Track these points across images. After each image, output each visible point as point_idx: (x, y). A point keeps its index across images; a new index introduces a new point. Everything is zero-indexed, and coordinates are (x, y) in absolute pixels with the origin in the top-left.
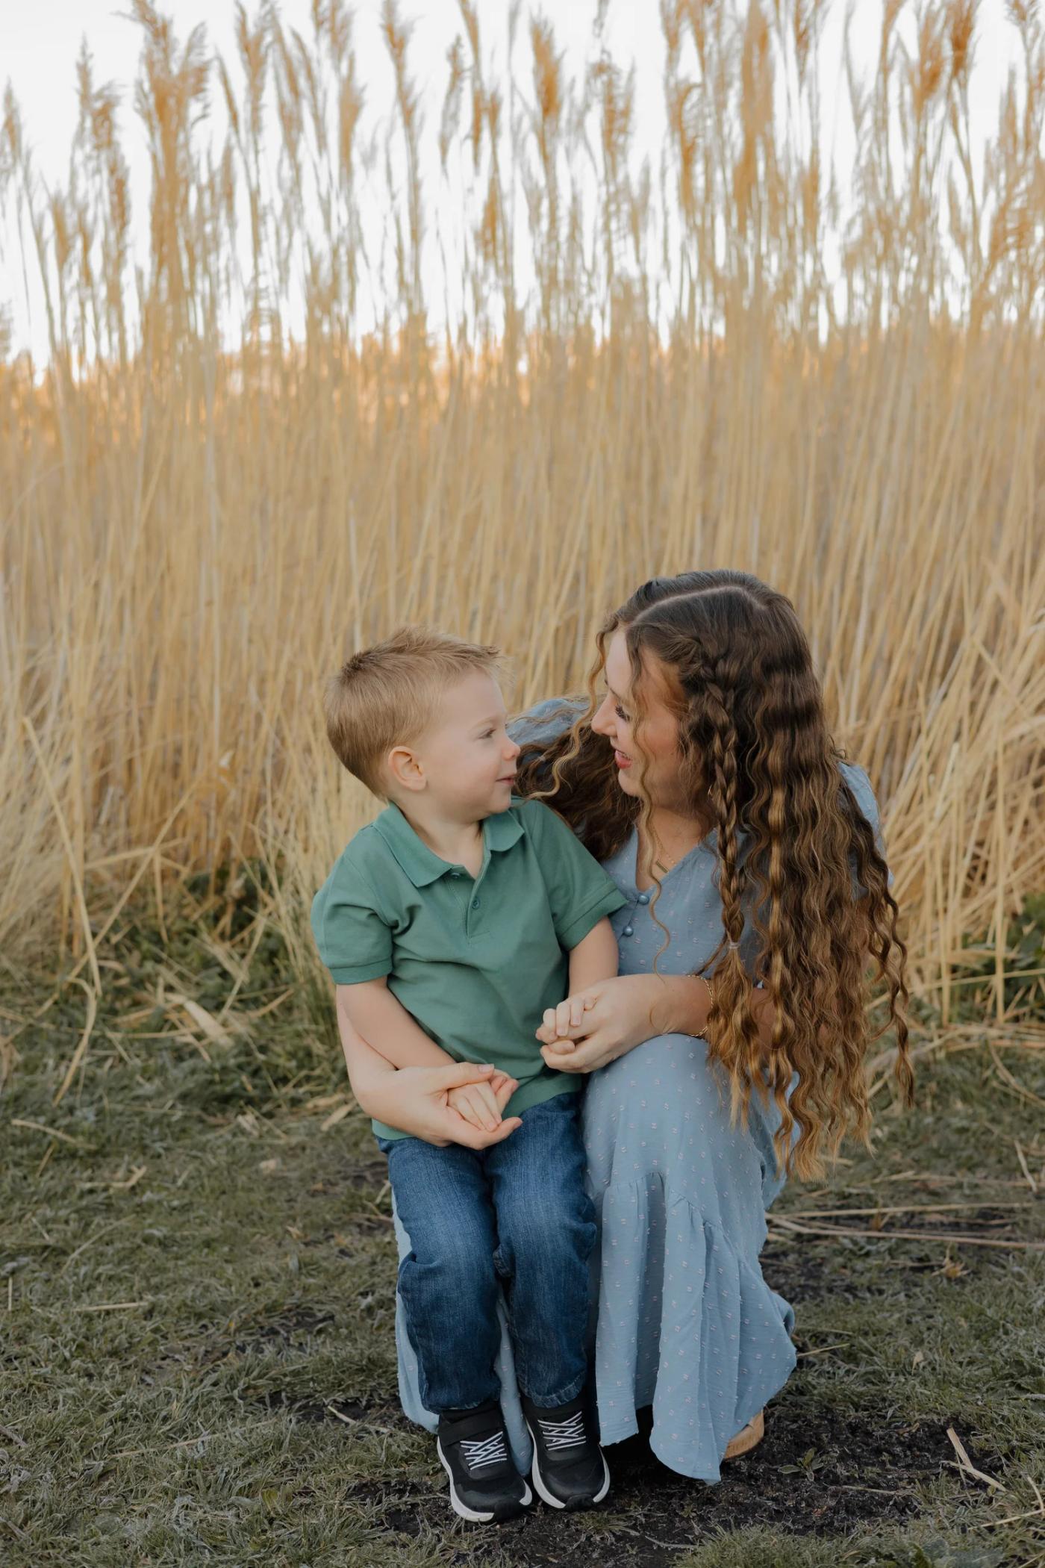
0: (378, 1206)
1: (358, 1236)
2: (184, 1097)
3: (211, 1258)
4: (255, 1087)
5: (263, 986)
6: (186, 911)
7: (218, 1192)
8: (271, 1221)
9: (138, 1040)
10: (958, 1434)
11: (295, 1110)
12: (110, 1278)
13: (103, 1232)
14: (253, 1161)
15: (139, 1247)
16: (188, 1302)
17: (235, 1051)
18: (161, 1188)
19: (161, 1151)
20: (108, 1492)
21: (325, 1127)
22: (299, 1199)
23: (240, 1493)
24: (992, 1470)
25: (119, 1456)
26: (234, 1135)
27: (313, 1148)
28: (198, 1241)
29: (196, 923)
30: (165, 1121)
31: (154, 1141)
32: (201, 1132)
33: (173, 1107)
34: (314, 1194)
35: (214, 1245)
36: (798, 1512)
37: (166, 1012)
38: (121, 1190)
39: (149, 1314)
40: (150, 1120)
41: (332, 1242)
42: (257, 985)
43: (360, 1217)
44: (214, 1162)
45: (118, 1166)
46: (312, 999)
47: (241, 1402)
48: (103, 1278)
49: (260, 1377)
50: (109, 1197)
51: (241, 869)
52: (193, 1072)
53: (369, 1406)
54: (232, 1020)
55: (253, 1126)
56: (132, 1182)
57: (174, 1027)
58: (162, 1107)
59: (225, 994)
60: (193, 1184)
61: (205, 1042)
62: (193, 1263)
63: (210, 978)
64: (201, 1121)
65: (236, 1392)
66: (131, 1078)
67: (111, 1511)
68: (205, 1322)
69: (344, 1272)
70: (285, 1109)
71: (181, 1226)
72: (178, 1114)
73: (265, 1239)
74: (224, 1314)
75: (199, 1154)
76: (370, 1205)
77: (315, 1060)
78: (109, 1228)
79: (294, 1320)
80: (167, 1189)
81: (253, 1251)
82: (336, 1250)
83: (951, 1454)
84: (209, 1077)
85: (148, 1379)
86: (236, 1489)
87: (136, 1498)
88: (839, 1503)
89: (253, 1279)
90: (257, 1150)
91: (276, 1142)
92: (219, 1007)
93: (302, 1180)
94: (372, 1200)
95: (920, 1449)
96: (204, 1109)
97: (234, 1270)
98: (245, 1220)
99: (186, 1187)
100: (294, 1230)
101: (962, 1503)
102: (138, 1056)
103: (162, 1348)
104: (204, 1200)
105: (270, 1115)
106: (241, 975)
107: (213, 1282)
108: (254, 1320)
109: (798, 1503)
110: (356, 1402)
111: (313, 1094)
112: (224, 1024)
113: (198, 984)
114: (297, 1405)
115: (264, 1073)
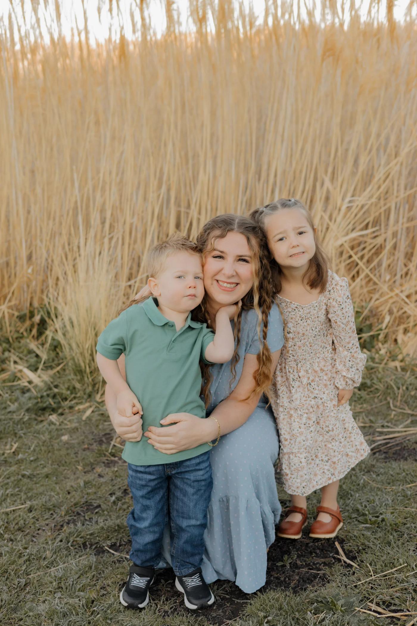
0: (110, 454)
1: (104, 468)
2: (28, 410)
3: (49, 482)
4: (55, 403)
5: (53, 360)
6: (18, 329)
7: (47, 452)
8: (70, 463)
9: (7, 386)
10: (339, 543)
11: (71, 411)
12: (12, 495)
13: (5, 474)
14: (59, 436)
15: (21, 479)
16: (44, 504)
17: (45, 389)
18: (25, 452)
19: (22, 435)
20: (29, 592)
21: (84, 418)
22: (79, 453)
23: (79, 590)
24: (353, 559)
25: (30, 577)
26: (49, 425)
27: (81, 428)
28: (43, 475)
29: (22, 333)
30: (22, 422)
31: (19, 431)
32: (37, 424)
33: (24, 415)
34: (84, 450)
35: (50, 476)
36: (285, 582)
37: (15, 373)
38: (9, 453)
39: (30, 510)
40: (16, 421)
41: (95, 471)
42: (51, 360)
43: (104, 459)
44: (44, 438)
45: (6, 443)
46: (74, 367)
47: (72, 548)
48: (9, 495)
49: (77, 536)
50: (6, 458)
51: (39, 311)
52: (30, 399)
53: (120, 546)
54: (42, 375)
55: (56, 420)
56: (13, 450)
57: (19, 379)
58: (20, 415)
59: (38, 364)
60: (37, 449)
61: (33, 385)
62: (42, 485)
63: (31, 358)
64: (36, 420)
65: (70, 544)
66: (6, 403)
67: (31, 601)
68: (52, 512)
69: (102, 485)
70: (67, 411)
71: (35, 468)
72: (26, 418)
73: (69, 472)
74: (58, 508)
75: (38, 435)
76: (107, 453)
77: (77, 390)
78: (8, 472)
79: (86, 508)
80: (27, 452)
81: (65, 478)
82: (97, 475)
83: (337, 553)
84: (36, 401)
85: (34, 539)
86: (77, 589)
87: (39, 595)
88: (300, 577)
89: (67, 491)
90: (60, 432)
91: (66, 427)
92: (36, 370)
93: (79, 444)
94: (107, 451)
95: (326, 551)
96: (36, 414)
97: (59, 488)
98: (60, 464)
99: (34, 450)
100: (80, 468)
101: (344, 575)
102: (7, 393)
103: (37, 525)
104: (42, 457)
105: (62, 414)
106: (44, 357)
107: (52, 494)
108: (71, 510)
109: (285, 579)
110: (115, 544)
111: (77, 404)
112: (39, 377)
113: (27, 361)
114: (94, 547)
115: (58, 397)
